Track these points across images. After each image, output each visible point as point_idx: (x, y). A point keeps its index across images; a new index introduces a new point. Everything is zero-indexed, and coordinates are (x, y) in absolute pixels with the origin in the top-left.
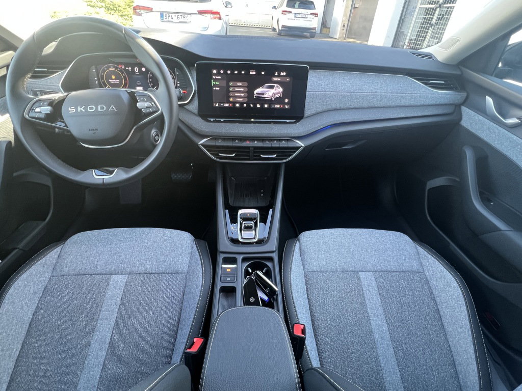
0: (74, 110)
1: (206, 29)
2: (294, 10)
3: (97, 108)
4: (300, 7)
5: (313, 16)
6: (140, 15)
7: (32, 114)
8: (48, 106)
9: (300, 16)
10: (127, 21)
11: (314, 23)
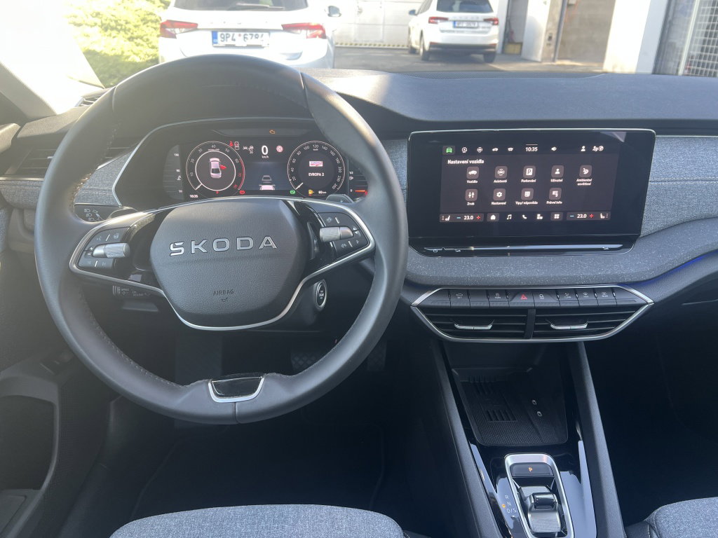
0: (182, 249)
1: (297, 56)
2: (450, 15)
3: (234, 244)
4: (461, 10)
5: (489, 25)
6: (173, 36)
7: (83, 262)
8: (121, 242)
9: (465, 25)
10: (140, 48)
11: (493, 35)
